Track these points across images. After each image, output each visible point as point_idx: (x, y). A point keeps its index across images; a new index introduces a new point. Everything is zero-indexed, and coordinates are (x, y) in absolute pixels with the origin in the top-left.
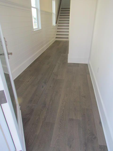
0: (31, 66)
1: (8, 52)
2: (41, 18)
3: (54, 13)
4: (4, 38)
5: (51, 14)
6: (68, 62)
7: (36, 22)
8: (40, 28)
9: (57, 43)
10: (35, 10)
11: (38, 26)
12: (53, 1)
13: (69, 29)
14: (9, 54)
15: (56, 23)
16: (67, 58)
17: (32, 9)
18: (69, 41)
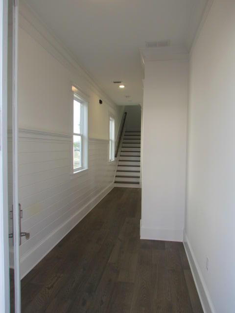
0: (60, 245)
1: (21, 232)
2: (89, 150)
3: (111, 140)
4: (19, 205)
5: (107, 142)
6: (141, 238)
7: (79, 151)
8: (86, 167)
9: (116, 192)
10: (79, 137)
11: (82, 164)
12: (110, 122)
13: (139, 166)
14: (22, 234)
15: (116, 156)
16: (139, 229)
17: (74, 136)
18: (141, 189)
